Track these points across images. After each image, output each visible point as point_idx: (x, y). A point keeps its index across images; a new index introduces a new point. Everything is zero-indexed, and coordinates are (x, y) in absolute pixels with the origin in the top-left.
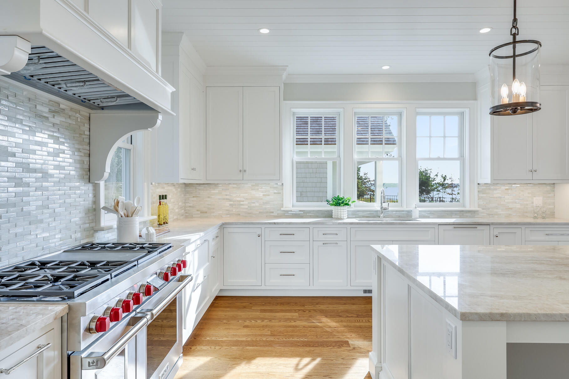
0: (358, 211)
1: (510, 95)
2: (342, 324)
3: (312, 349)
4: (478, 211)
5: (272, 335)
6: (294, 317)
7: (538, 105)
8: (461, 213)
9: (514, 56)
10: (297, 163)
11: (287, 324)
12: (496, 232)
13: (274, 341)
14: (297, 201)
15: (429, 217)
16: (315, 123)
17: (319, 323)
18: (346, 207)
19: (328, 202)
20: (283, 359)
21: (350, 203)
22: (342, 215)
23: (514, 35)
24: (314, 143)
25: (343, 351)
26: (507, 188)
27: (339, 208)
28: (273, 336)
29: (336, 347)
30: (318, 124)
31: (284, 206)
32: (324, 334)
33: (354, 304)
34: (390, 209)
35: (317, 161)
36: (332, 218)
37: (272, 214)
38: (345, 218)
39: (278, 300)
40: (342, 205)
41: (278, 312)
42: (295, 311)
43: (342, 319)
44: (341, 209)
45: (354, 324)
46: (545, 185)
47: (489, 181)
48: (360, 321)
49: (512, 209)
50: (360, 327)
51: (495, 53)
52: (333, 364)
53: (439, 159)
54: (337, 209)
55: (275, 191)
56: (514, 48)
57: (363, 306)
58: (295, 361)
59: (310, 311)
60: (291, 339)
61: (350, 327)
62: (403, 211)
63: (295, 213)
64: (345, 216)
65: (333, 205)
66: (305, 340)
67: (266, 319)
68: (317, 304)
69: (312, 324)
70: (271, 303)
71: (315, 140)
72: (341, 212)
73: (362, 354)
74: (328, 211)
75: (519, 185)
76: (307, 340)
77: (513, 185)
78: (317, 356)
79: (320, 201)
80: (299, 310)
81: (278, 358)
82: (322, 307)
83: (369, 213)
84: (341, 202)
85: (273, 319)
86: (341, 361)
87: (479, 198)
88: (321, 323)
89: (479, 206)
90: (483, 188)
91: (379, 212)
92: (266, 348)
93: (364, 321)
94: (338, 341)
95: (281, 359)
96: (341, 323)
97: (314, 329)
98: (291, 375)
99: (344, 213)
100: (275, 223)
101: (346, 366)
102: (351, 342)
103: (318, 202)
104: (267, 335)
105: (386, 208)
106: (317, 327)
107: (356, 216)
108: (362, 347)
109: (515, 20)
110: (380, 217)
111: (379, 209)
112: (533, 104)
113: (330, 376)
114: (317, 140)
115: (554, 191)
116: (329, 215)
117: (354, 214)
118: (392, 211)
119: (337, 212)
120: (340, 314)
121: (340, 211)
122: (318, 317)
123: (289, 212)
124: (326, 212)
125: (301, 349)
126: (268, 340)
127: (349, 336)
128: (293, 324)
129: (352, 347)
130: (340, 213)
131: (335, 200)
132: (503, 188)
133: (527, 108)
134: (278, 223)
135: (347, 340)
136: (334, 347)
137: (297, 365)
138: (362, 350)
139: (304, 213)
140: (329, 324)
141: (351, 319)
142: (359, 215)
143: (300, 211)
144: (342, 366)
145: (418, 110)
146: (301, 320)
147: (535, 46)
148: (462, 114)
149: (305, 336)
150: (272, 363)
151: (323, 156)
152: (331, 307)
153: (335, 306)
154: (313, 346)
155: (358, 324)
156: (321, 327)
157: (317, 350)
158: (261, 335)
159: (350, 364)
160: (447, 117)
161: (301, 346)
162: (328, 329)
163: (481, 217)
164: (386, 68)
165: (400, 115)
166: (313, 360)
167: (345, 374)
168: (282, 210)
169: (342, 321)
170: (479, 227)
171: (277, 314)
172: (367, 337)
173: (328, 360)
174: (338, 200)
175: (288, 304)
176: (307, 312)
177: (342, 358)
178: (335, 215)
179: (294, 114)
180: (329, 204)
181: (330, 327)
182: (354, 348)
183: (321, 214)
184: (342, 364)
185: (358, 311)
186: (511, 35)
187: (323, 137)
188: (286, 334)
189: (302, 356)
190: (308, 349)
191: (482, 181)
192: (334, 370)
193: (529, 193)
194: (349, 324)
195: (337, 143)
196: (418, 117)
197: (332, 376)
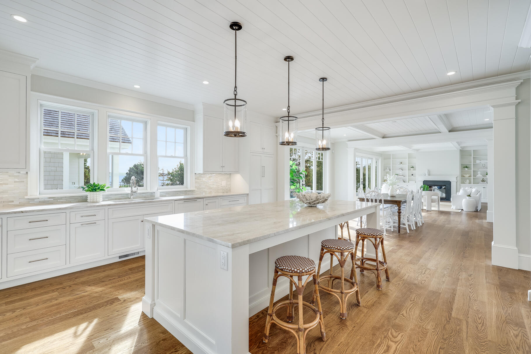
0: (111, 195)
1: (234, 126)
2: (108, 286)
3: (85, 315)
4: (195, 190)
5: (32, 320)
6: (54, 297)
7: (246, 134)
8: (186, 192)
9: (235, 106)
10: (45, 152)
11: (48, 305)
12: (206, 202)
13: (38, 324)
14: (45, 189)
15: (166, 196)
16: (48, 115)
17: (84, 292)
18: (102, 192)
19: (84, 188)
20: (56, 335)
21: (104, 189)
22: (98, 199)
23: (235, 95)
24: (48, 134)
25: (116, 306)
26: (210, 176)
27: (95, 193)
28: (34, 320)
29: (108, 306)
30: (51, 117)
31: (29, 194)
32: (92, 299)
33: (112, 269)
34: (138, 192)
35: (51, 151)
36: (87, 202)
37: (12, 203)
38: (100, 201)
39: (27, 288)
40: (98, 190)
41: (31, 298)
42: (53, 291)
43: (106, 283)
44: (96, 194)
45: (118, 283)
46: (227, 174)
47: (202, 172)
48: (122, 280)
49: (212, 188)
50: (124, 284)
51: (227, 102)
52: (111, 318)
53: (172, 157)
54: (93, 194)
55: (17, 180)
56: (235, 102)
57: (121, 268)
58: (72, 330)
59: (70, 286)
60: (58, 316)
61: (115, 286)
62: (148, 193)
63: (43, 200)
64: (101, 199)
65: (88, 191)
66: (75, 310)
67: (17, 309)
68: (76, 279)
69: (77, 296)
70: (17, 292)
71: (49, 131)
72: (97, 196)
73: (132, 302)
74: (82, 196)
75: (215, 175)
76: (77, 310)
77: (213, 175)
78: (94, 318)
79: (55, 189)
80: (58, 289)
81: (49, 337)
82: (82, 279)
83: (120, 196)
84: (97, 188)
85: (28, 306)
86: (116, 314)
87: (196, 182)
88: (87, 292)
89: (196, 187)
90: (198, 176)
91: (129, 195)
92: (31, 334)
93: (126, 279)
94: (108, 301)
95: (53, 336)
96: (106, 287)
97: (81, 299)
98: (71, 344)
99: (100, 197)
100: (22, 212)
101: (122, 315)
102: (120, 297)
103: (52, 189)
104: (26, 323)
105: (135, 191)
106: (84, 297)
107: (110, 199)
108: (131, 297)
109: (236, 87)
110: (130, 198)
111: (130, 192)
112: (244, 133)
113: (111, 328)
114: (52, 132)
115: (230, 178)
116: (85, 200)
117: (108, 198)
118: (140, 194)
119: (93, 196)
120: (103, 280)
121: (95, 195)
122: (81, 288)
123: (35, 200)
124: (79, 198)
125: (74, 320)
126: (28, 326)
127: (117, 294)
128: (56, 302)
129: (122, 300)
130: (95, 197)
131: (91, 187)
132: (208, 176)
133: (240, 134)
134: (26, 212)
135: (116, 297)
136: (106, 306)
137: (75, 333)
138: (132, 299)
139: (54, 200)
140: (95, 290)
141: (114, 280)
142: (112, 198)
143: (49, 198)
144: (119, 317)
145: (159, 122)
146: (64, 296)
147: (244, 103)
148: (186, 129)
149: (74, 308)
150: (44, 344)
151: (60, 148)
152: (91, 277)
153: (95, 275)
154: (85, 313)
155: (121, 283)
156: (88, 295)
157: (91, 314)
158: (18, 325)
159: (126, 312)
160: (177, 130)
161: (72, 317)
162: (95, 295)
163: (196, 194)
164: (137, 87)
165: (146, 123)
166: (90, 323)
167: (124, 321)
168: (26, 198)
169: (106, 285)
170: (198, 200)
171: (30, 300)
172: (132, 289)
173: (105, 317)
174: (94, 186)
175: (41, 287)
176: (67, 288)
177: (116, 311)
178: (91, 200)
179: (41, 105)
180: (85, 190)
181: (97, 292)
182: (125, 301)
183: (74, 199)
184: (118, 315)
185: (118, 273)
186: (234, 94)
187: (60, 130)
188: (50, 313)
189: (78, 324)
190: (81, 317)
191: (197, 172)
192: (112, 322)
193: (220, 179)
194: (113, 285)
195: (90, 138)
196: (159, 127)
197: (112, 327)
